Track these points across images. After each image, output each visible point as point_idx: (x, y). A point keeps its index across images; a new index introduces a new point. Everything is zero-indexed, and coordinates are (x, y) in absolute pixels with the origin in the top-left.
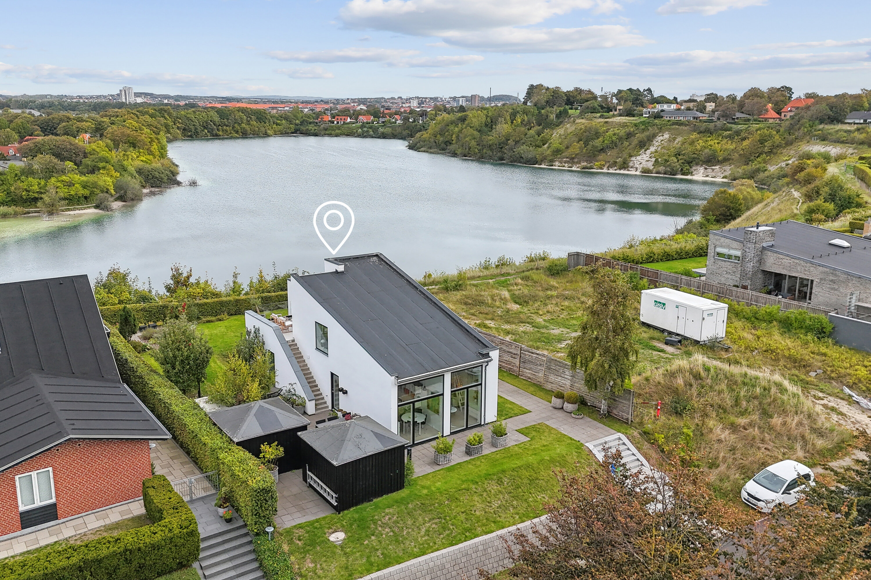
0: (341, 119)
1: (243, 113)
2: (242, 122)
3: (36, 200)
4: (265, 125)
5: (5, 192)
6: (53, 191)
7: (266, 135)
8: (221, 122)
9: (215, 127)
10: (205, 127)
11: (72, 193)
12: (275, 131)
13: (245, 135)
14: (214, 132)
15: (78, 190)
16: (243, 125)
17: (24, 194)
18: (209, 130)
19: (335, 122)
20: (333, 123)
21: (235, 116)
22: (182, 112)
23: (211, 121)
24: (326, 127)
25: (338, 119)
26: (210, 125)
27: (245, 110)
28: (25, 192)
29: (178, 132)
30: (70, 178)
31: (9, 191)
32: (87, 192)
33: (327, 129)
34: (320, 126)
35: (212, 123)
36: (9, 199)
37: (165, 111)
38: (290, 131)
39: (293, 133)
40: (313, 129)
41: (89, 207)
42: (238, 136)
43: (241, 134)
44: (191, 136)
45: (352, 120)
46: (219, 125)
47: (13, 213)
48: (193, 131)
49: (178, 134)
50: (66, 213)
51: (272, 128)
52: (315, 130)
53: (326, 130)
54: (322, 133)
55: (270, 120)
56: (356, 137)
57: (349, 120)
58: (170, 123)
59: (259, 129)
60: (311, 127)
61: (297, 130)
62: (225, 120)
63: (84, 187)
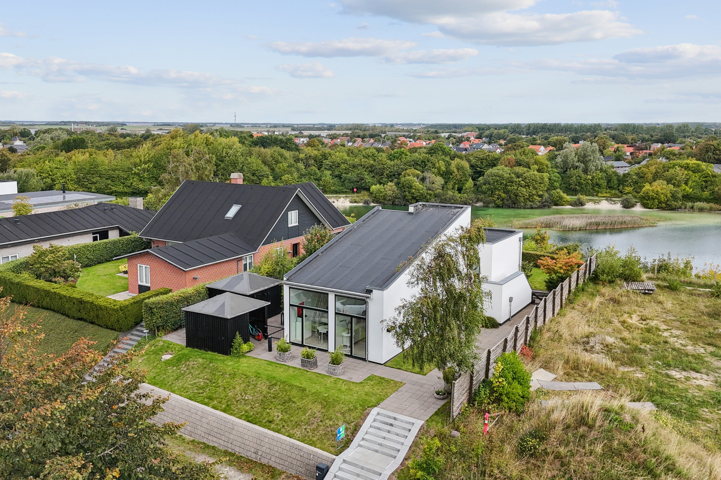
5: (711, 192)
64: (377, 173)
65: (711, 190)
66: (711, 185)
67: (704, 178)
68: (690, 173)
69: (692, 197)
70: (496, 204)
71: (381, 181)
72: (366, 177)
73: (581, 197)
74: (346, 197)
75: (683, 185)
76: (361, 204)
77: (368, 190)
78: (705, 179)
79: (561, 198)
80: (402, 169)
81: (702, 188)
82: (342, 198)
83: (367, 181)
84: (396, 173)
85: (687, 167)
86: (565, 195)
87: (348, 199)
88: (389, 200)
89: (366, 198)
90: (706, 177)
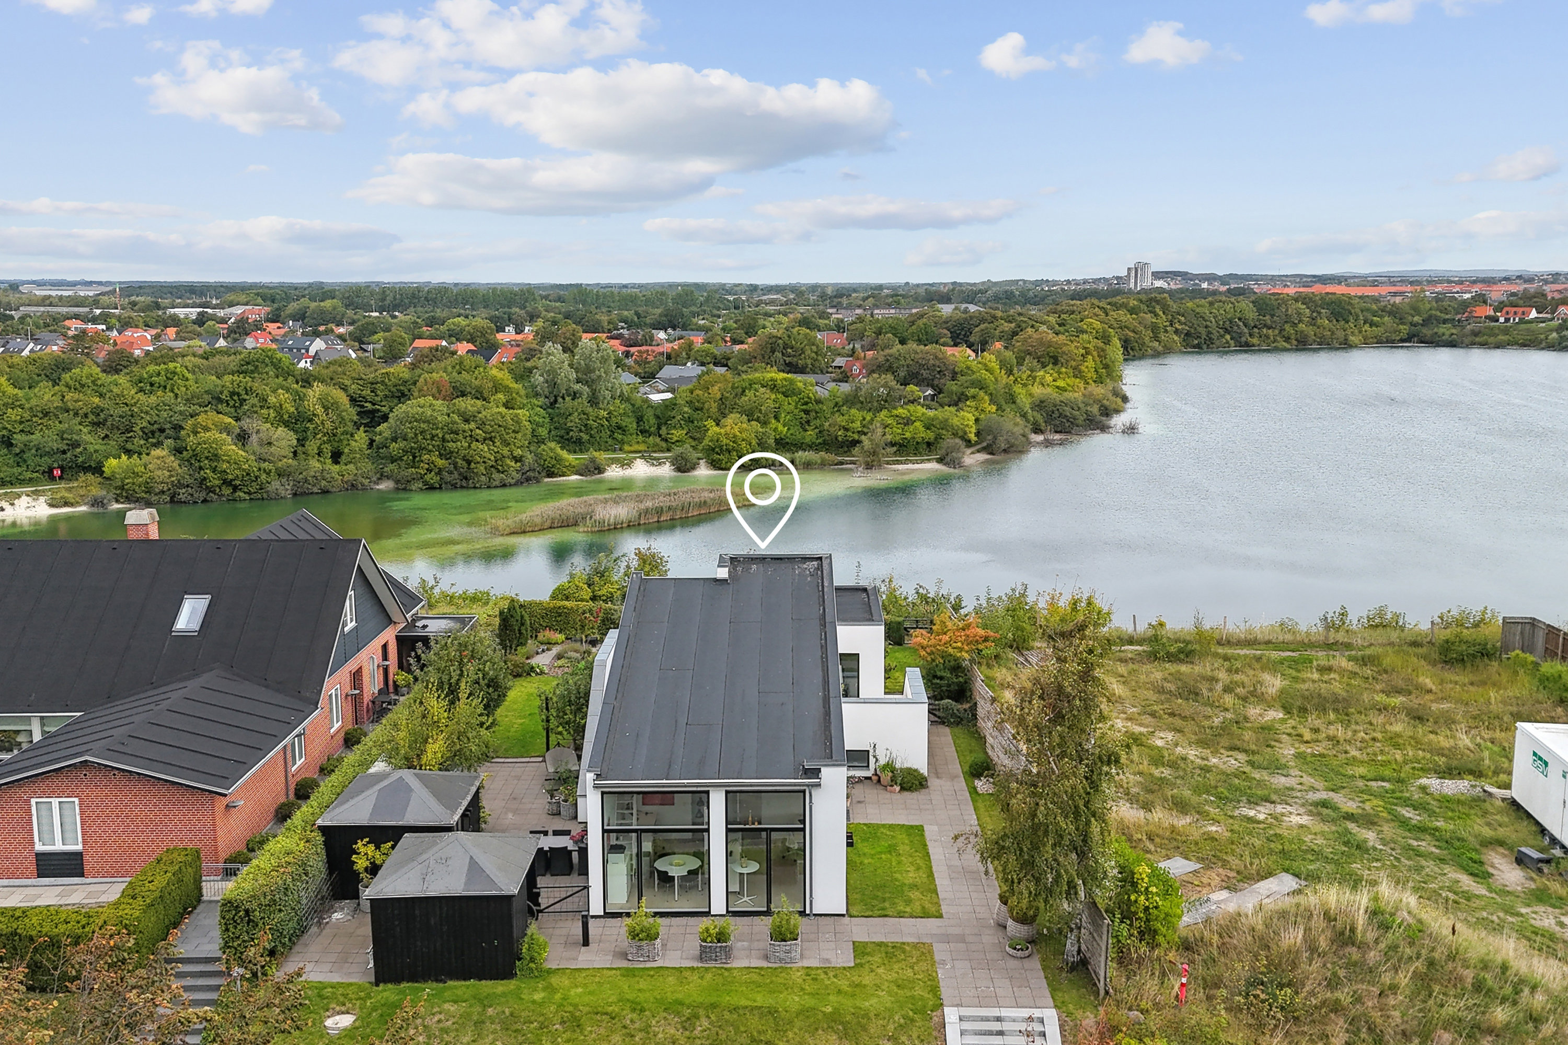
0: (1515, 313)
1: (1303, 303)
2: (1300, 321)
3: (855, 443)
4: (1347, 326)
5: (817, 430)
6: (880, 431)
7: (1346, 345)
8: (1259, 320)
9: (1246, 330)
10: (1227, 331)
11: (908, 435)
12: (1365, 338)
13: (1302, 345)
14: (1243, 339)
15: (918, 431)
16: (1302, 326)
17: (840, 433)
18: (1234, 335)
19: (1502, 320)
20: (1497, 321)
21: (1287, 310)
22: (1190, 305)
23: (1240, 319)
24: (1477, 330)
25: (1507, 313)
26: (1238, 326)
27: (1311, 299)
28: (842, 431)
29: (1176, 338)
30: (909, 411)
31: (822, 429)
32: (930, 436)
33: (1480, 332)
34: (1463, 327)
35: (1241, 324)
36: (820, 441)
37: (1158, 302)
38: (1398, 338)
39: (1402, 341)
40: (1448, 333)
41: (929, 460)
42: (1288, 346)
43: (1295, 343)
44: (1198, 346)
45: (1541, 316)
46: (1255, 326)
47: (819, 461)
48: (1204, 336)
49: (1174, 341)
50: (893, 466)
51: (1360, 332)
52: (1452, 334)
53: (1475, 334)
54: (1466, 341)
55: (1357, 316)
56: (1543, 349)
57: (1534, 314)
58: (1162, 321)
59: (1333, 333)
60: (1445, 330)
61: (1414, 336)
62: (1268, 317)
63: (928, 428)
64: (113, 428)
65: (816, 428)
66: (815, 419)
67: (803, 405)
68: (780, 396)
69: (787, 443)
70: (426, 483)
71: (129, 446)
72: (88, 438)
73: (596, 454)
74: (36, 493)
75: (773, 421)
76: (84, 508)
77: (98, 470)
78: (804, 407)
79: (558, 460)
80: (181, 413)
81: (801, 423)
82: (24, 498)
83: (91, 448)
84: (168, 426)
85: (773, 386)
86: (564, 454)
87: (42, 499)
88: (163, 492)
89: (97, 491)
90: (806, 403)
